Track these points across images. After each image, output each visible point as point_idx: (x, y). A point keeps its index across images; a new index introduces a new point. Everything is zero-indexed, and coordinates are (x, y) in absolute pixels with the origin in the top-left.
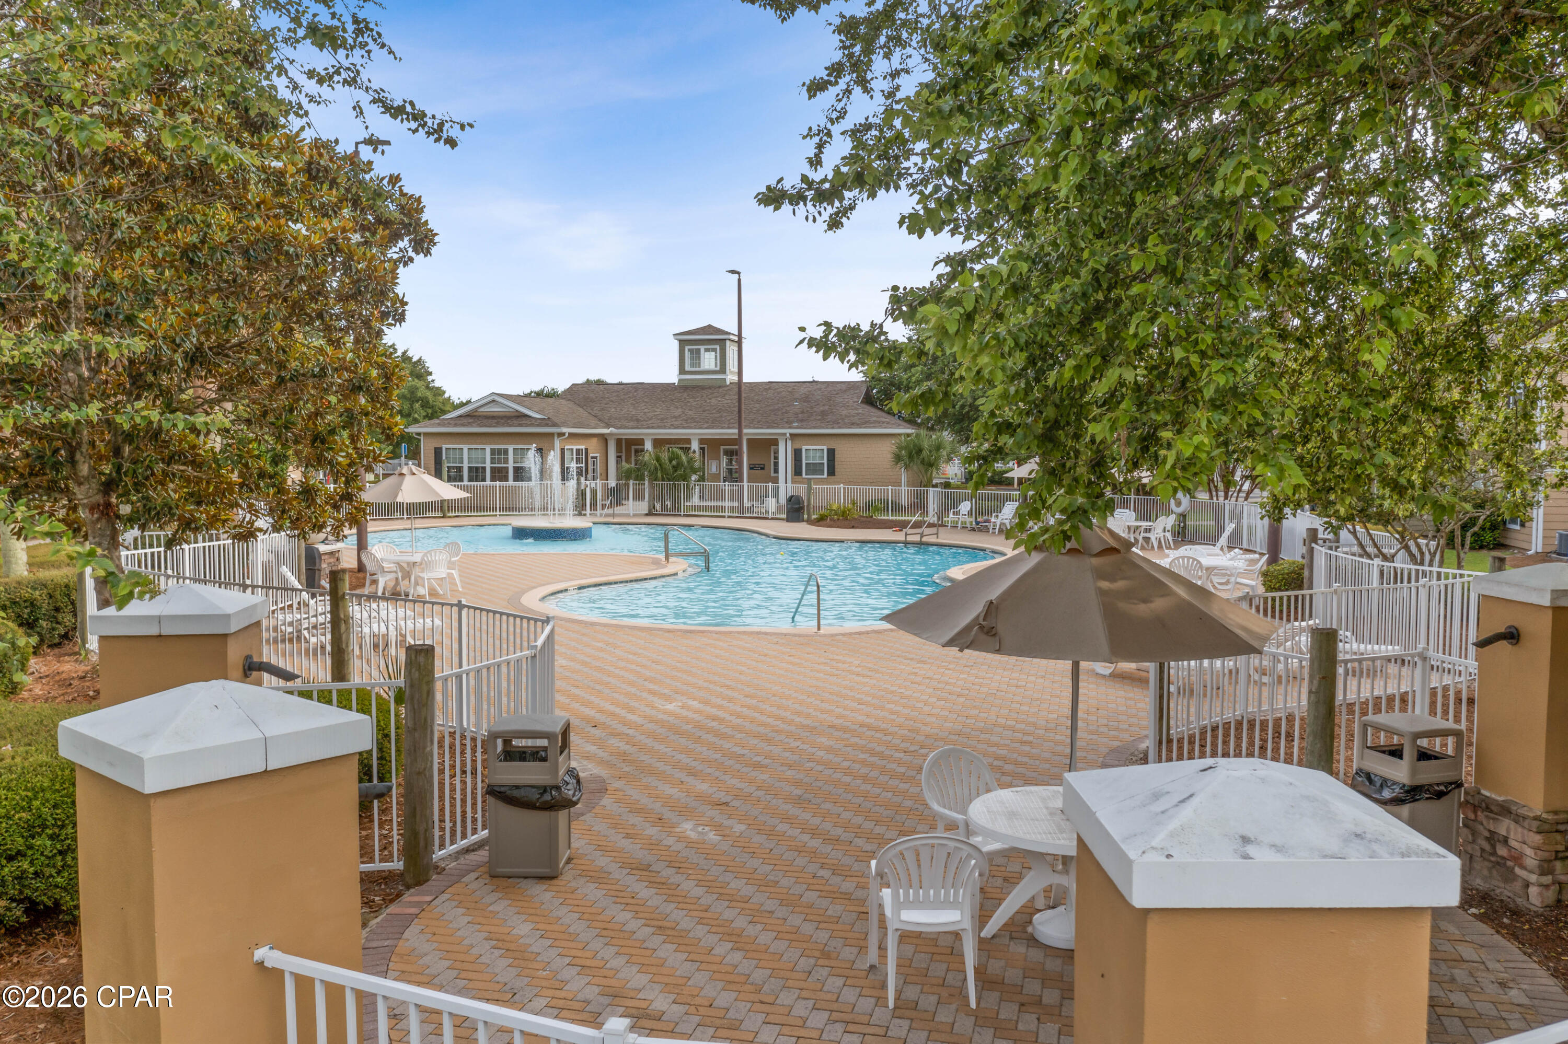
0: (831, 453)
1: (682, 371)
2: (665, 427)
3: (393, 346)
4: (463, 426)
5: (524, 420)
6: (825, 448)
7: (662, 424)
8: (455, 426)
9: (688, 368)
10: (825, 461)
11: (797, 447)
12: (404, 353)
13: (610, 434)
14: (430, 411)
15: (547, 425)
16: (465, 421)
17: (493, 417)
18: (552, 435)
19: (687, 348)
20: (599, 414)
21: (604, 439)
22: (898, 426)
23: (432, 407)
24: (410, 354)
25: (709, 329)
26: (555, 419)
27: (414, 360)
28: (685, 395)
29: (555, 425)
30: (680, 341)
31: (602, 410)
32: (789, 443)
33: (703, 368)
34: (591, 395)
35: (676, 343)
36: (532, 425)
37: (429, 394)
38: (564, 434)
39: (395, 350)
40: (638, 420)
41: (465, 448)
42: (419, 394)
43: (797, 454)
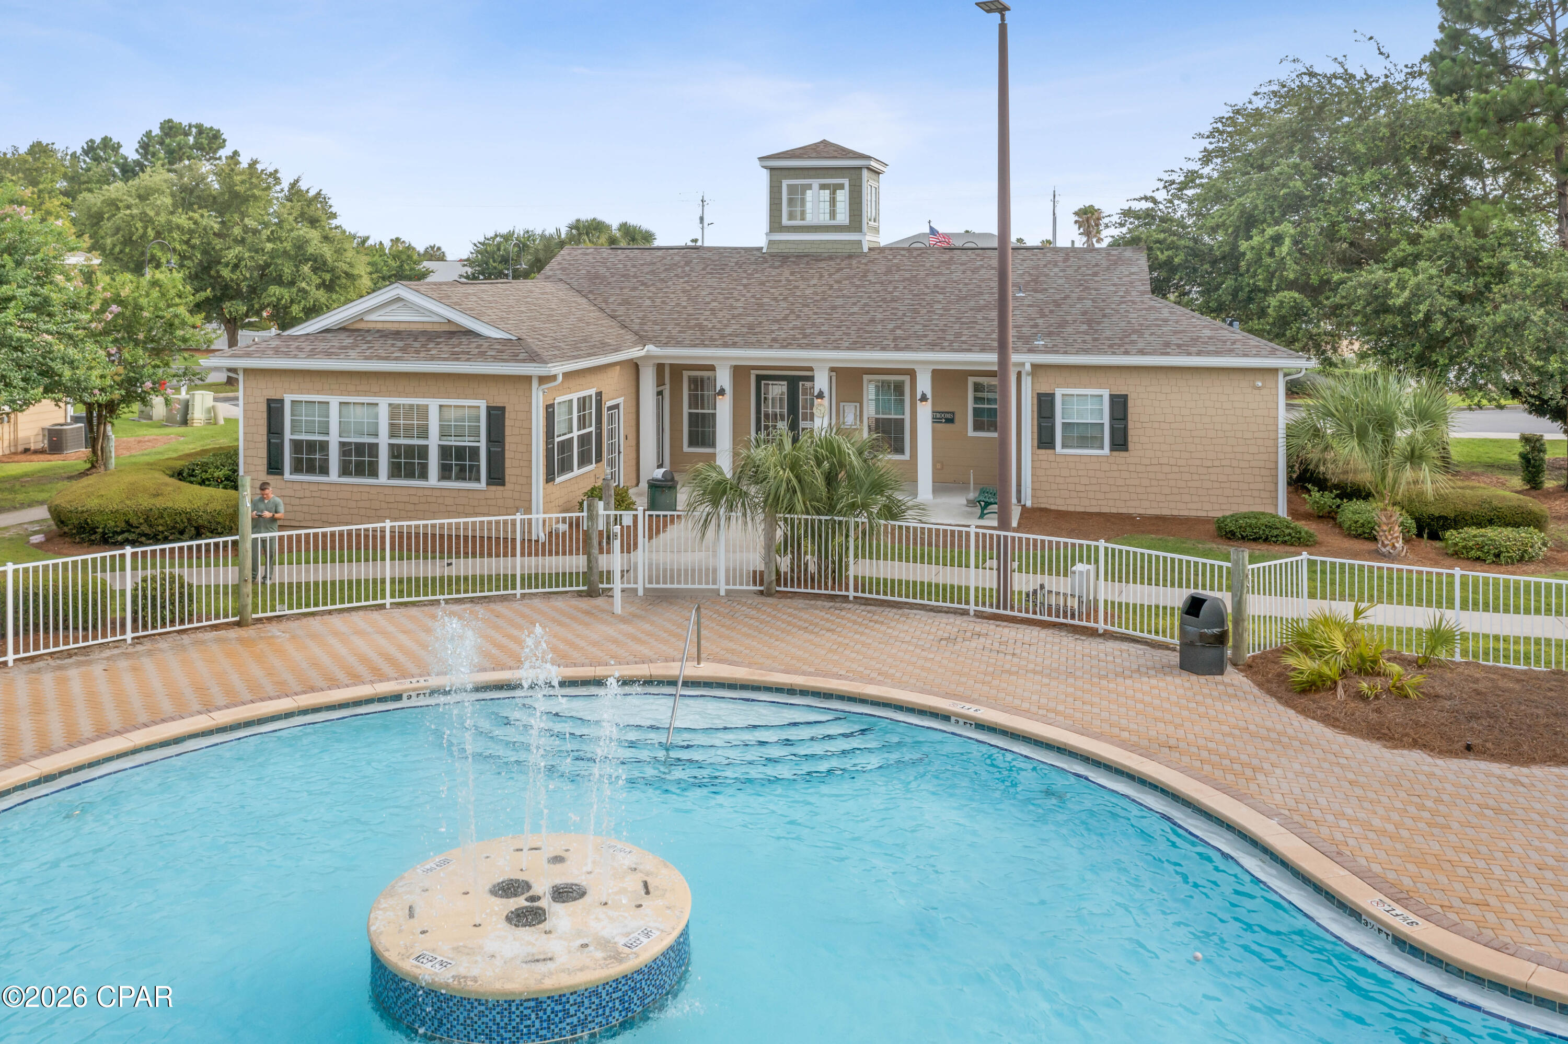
0: (1120, 405)
1: (775, 225)
2: (759, 344)
3: (274, 175)
4: (329, 354)
5: (465, 344)
6: (1106, 394)
7: (751, 336)
8: (312, 354)
9: (785, 221)
10: (1106, 420)
11: (1044, 389)
12: (294, 185)
13: (646, 358)
14: (328, 277)
15: (515, 358)
16: (335, 341)
17: (397, 334)
18: (528, 379)
19: (785, 183)
20: (621, 310)
21: (635, 367)
22: (1272, 353)
23: (332, 270)
24: (303, 186)
25: (824, 149)
26: (533, 343)
27: (312, 193)
28: (786, 273)
29: (534, 357)
30: (772, 169)
31: (626, 302)
32: (1027, 382)
33: (810, 219)
34: (602, 271)
35: (765, 175)
36: (482, 356)
37: (327, 251)
38: (554, 378)
39: (278, 181)
40: (701, 327)
41: (334, 401)
42: (310, 250)
43: (1045, 404)
